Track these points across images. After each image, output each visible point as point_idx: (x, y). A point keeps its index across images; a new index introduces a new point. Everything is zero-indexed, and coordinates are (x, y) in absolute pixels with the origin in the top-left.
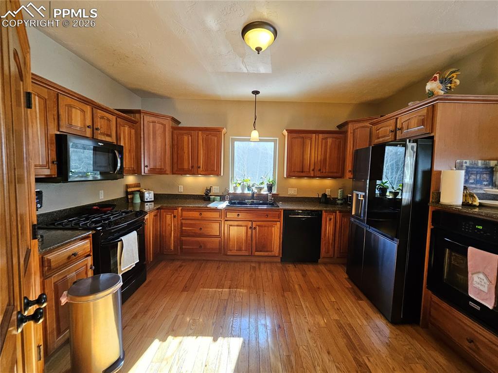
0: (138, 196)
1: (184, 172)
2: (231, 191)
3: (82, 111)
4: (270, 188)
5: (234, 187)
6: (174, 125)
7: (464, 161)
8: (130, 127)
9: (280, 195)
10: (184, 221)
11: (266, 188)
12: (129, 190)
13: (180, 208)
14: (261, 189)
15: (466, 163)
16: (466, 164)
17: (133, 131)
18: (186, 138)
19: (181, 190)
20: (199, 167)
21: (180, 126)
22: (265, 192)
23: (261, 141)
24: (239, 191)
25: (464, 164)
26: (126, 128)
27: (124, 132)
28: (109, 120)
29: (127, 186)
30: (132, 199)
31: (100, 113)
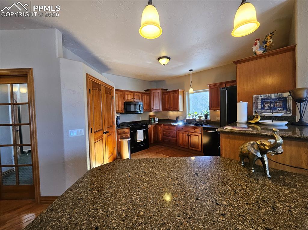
0: (153, 119)
1: (168, 110)
2: (188, 118)
3: (131, 95)
4: (206, 116)
5: (189, 116)
6: (164, 91)
7: (259, 95)
8: (147, 96)
9: (212, 121)
10: (164, 130)
11: (204, 117)
12: (150, 117)
13: (163, 124)
14: (200, 117)
15: (261, 96)
16: (261, 98)
17: (148, 97)
18: (166, 96)
19: (169, 118)
20: (171, 108)
21: (167, 91)
22: (203, 118)
23: (194, 93)
24: (191, 118)
25: (259, 98)
26: (145, 97)
27: (144, 98)
28: (139, 95)
29: (150, 116)
30: (151, 120)
31: (136, 94)
